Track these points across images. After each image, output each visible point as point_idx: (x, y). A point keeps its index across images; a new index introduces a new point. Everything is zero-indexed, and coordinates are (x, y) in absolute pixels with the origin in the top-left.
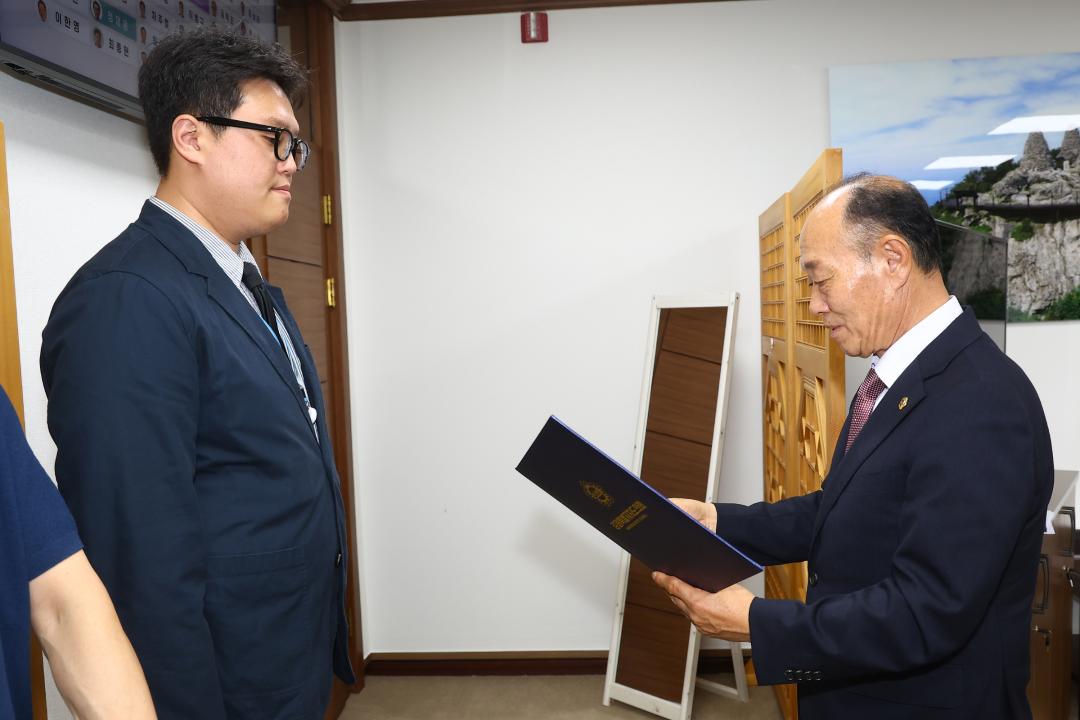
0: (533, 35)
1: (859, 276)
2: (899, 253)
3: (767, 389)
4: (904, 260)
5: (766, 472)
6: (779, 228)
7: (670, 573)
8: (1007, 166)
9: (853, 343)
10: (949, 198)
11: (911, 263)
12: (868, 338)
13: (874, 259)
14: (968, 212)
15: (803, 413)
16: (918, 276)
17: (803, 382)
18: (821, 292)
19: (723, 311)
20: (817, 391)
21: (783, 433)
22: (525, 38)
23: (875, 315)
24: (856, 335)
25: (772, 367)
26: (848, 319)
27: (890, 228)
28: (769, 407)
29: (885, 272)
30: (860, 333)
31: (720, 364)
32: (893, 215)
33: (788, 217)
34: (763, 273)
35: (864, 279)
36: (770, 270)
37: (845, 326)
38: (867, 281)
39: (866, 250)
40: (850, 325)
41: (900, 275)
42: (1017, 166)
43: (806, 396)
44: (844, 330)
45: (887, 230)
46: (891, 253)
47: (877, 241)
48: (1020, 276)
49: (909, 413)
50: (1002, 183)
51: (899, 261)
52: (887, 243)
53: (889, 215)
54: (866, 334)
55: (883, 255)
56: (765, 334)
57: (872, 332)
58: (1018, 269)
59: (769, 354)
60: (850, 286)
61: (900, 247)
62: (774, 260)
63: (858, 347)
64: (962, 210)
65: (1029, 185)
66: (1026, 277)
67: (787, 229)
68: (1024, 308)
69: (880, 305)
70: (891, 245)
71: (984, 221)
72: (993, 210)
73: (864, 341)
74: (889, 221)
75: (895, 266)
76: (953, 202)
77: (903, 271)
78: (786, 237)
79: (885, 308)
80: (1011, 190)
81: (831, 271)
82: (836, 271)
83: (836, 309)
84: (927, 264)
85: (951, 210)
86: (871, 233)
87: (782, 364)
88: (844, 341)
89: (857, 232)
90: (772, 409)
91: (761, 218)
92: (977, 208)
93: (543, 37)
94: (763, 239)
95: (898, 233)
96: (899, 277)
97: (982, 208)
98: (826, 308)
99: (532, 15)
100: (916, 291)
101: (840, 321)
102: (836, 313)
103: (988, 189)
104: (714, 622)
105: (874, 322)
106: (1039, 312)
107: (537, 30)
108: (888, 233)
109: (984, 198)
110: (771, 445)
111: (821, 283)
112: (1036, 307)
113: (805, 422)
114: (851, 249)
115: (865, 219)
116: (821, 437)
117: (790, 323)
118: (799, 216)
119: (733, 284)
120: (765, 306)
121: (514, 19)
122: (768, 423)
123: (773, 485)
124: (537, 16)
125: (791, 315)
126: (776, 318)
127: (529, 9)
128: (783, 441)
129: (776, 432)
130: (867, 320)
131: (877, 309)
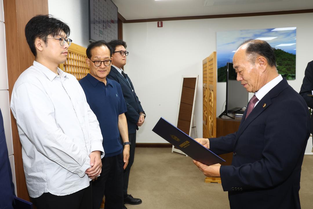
0: (160, 26)
1: (251, 69)
2: (263, 62)
3: (204, 93)
4: (265, 64)
5: (203, 109)
6: (206, 63)
7: (197, 160)
9: (250, 89)
11: (267, 64)
12: (255, 87)
13: (256, 64)
15: (210, 97)
16: (269, 68)
17: (210, 91)
18: (240, 74)
19: (196, 78)
20: (212, 92)
21: (206, 101)
22: (158, 26)
23: (257, 80)
24: (251, 86)
25: (204, 89)
26: (249, 82)
27: (260, 54)
28: (204, 97)
29: (259, 68)
30: (252, 86)
31: (195, 89)
32: (261, 50)
33: (208, 61)
34: (203, 71)
35: (253, 70)
36: (205, 71)
37: (248, 84)
38: (254, 71)
39: (253, 61)
40: (249, 83)
41: (264, 68)
43: (210, 93)
44: (247, 85)
45: (259, 55)
46: (261, 62)
47: (257, 58)
49: (267, 108)
51: (263, 64)
52: (259, 59)
53: (259, 50)
54: (254, 86)
55: (259, 63)
56: (203, 83)
57: (256, 85)
59: (204, 86)
60: (249, 72)
61: (263, 60)
62: (205, 69)
63: (252, 89)
67: (207, 64)
69: (258, 77)
70: (261, 59)
73: (253, 88)
74: (260, 52)
75: (262, 65)
77: (265, 67)
78: (207, 65)
79: (260, 78)
81: (242, 68)
82: (245, 68)
83: (245, 79)
84: (272, 64)
86: (254, 56)
87: (207, 88)
88: (248, 88)
89: (250, 56)
90: (205, 97)
91: (203, 61)
93: (162, 26)
94: (203, 65)
95: (263, 56)
96: (263, 69)
98: (242, 79)
99: (160, 22)
100: (268, 72)
101: (246, 82)
102: (245, 80)
104: (210, 174)
105: (257, 82)
107: (161, 25)
108: (259, 56)
110: (204, 104)
111: (240, 72)
113: (210, 98)
114: (249, 61)
115: (253, 52)
116: (212, 100)
117: (208, 81)
118: (209, 61)
119: (197, 73)
120: (204, 77)
121: (156, 23)
122: (204, 100)
123: (205, 111)
124: (161, 22)
125: (208, 79)
126: (206, 80)
127: (159, 21)
128: (206, 102)
129: (205, 101)
130: (254, 81)
131: (257, 78)
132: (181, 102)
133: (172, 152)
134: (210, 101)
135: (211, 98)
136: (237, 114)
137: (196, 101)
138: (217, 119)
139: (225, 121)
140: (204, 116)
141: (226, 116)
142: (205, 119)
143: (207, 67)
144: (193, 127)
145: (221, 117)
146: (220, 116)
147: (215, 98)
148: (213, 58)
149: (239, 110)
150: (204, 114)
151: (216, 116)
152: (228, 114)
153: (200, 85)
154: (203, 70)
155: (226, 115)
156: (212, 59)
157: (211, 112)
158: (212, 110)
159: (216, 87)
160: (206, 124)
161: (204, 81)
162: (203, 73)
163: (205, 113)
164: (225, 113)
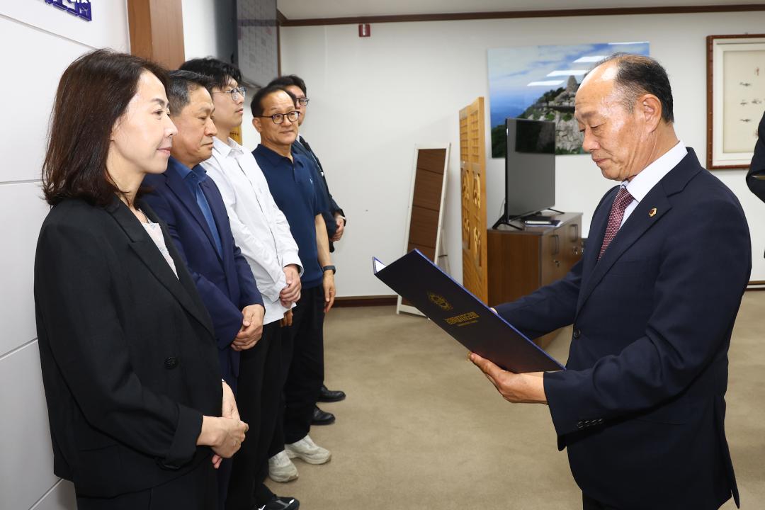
0: (364, 34)
1: (624, 123)
2: (653, 108)
3: (462, 182)
4: (655, 113)
5: (463, 216)
6: (466, 118)
8: (561, 90)
9: (615, 170)
10: (537, 103)
11: (659, 116)
12: (626, 167)
13: (635, 112)
14: (545, 109)
15: (474, 188)
16: (663, 125)
17: (474, 177)
18: (594, 134)
19: (445, 150)
20: (478, 178)
21: (468, 198)
22: (361, 35)
23: (634, 150)
24: (618, 164)
25: (464, 172)
27: (647, 90)
28: (463, 190)
29: (643, 121)
30: (621, 163)
31: (443, 174)
32: (649, 80)
33: (469, 115)
35: (627, 125)
36: (464, 133)
37: (610, 158)
38: (630, 127)
39: (630, 105)
42: (564, 90)
43: (475, 181)
44: (609, 161)
45: (645, 91)
46: (646, 107)
47: (638, 99)
48: (566, 135)
49: (657, 221)
50: (558, 97)
51: (653, 113)
52: (645, 101)
53: (646, 80)
54: (626, 164)
55: (642, 109)
56: (462, 159)
58: (565, 133)
59: (463, 167)
60: (617, 131)
61: (654, 103)
63: (618, 172)
64: (542, 108)
65: (570, 98)
66: (569, 136)
67: (468, 119)
68: (568, 149)
69: (638, 144)
70: (647, 102)
71: (551, 113)
72: (555, 108)
73: (623, 168)
74: (646, 85)
75: (649, 116)
76: (539, 105)
77: (654, 121)
78: (469, 122)
79: (641, 146)
80: (562, 100)
82: (609, 119)
83: (604, 146)
84: (667, 116)
85: (538, 108)
86: (634, 92)
87: (468, 171)
88: (609, 168)
89: (623, 92)
91: (460, 112)
92: (548, 107)
93: (368, 34)
94: (461, 121)
95: (653, 93)
96: (652, 125)
97: (551, 107)
98: (596, 146)
99: (364, 26)
100: (661, 135)
101: (607, 155)
102: (604, 149)
103: (553, 100)
105: (633, 153)
106: (574, 150)
107: (366, 32)
108: (645, 93)
109: (551, 103)
111: (594, 129)
112: (573, 148)
113: (475, 191)
114: (619, 104)
115: (631, 83)
116: (479, 194)
117: (470, 156)
118: (472, 115)
119: (448, 139)
120: (462, 148)
121: (356, 26)
122: (463, 196)
123: (465, 221)
124: (366, 25)
125: (470, 152)
126: (466, 153)
127: (362, 23)
128: (468, 201)
129: (466, 199)
130: (628, 153)
131: (635, 146)
132: (414, 205)
133: (398, 312)
134: (475, 196)
135: (477, 190)
136: (529, 222)
137: (445, 200)
138: (488, 231)
139: (505, 235)
140: (464, 231)
141: (507, 226)
142: (467, 238)
143: (468, 127)
144: (441, 256)
145: (498, 228)
146: (495, 226)
147: (483, 190)
148: (478, 109)
149: (533, 215)
150: (463, 227)
151: (486, 226)
152: (510, 222)
153: (453, 164)
154: (460, 131)
155: (507, 223)
156: (476, 112)
157: (477, 219)
158: (479, 213)
159: (484, 168)
160: (469, 248)
161: (463, 156)
162: (461, 138)
163: (466, 225)
164: (504, 220)
